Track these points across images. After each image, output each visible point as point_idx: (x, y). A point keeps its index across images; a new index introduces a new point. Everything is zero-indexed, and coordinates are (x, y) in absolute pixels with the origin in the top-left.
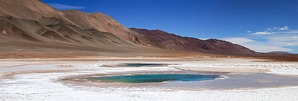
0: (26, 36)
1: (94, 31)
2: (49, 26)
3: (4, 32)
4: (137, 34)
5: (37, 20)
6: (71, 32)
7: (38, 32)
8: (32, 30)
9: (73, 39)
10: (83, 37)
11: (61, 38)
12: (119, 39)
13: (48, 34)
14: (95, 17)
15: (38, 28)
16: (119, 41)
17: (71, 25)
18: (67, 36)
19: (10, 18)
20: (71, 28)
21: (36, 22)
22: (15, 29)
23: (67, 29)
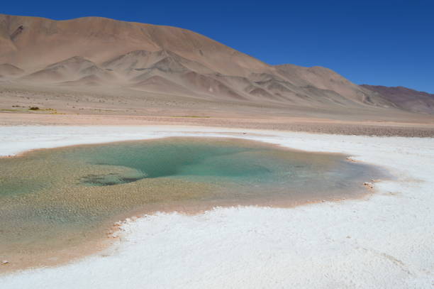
0: (232, 93)
1: (311, 88)
2: (259, 83)
3: (211, 90)
4: (369, 92)
5: (246, 76)
6: (283, 89)
7: (246, 90)
8: (239, 87)
9: (285, 98)
10: (297, 95)
11: (270, 96)
12: (344, 99)
13: (256, 91)
14: (314, 72)
15: (246, 85)
16: (342, 101)
17: (284, 82)
18: (277, 94)
19: (218, 75)
20: (284, 85)
21: (245, 79)
22: (222, 86)
23: (279, 86)
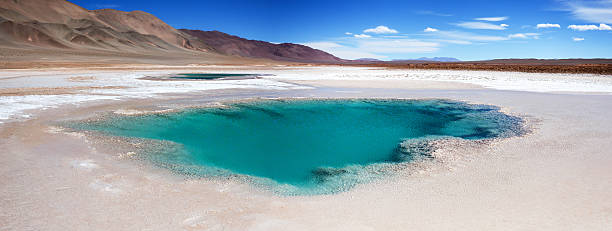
0: (53, 42)
1: (133, 34)
2: (79, 30)
3: (30, 39)
4: (189, 37)
5: (65, 23)
6: (105, 35)
7: (66, 38)
8: (59, 35)
9: (107, 44)
10: (120, 41)
11: (93, 43)
12: (165, 43)
13: (78, 39)
14: (134, 17)
15: (67, 32)
16: (165, 46)
17: (105, 27)
18: (100, 41)
19: (36, 23)
20: (106, 31)
21: (64, 26)
22: (41, 35)
23: (100, 33)
